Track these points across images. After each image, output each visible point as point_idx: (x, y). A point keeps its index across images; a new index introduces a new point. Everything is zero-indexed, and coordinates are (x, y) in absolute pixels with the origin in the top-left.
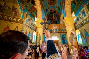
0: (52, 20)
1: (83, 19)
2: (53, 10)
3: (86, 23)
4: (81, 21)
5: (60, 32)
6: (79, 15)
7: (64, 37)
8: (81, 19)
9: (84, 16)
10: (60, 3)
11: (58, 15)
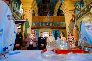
1: (80, 10)
3: (83, 15)
4: (78, 13)
5: (53, 26)
6: (76, 6)
7: (57, 34)
9: (82, 7)
11: (52, 7)
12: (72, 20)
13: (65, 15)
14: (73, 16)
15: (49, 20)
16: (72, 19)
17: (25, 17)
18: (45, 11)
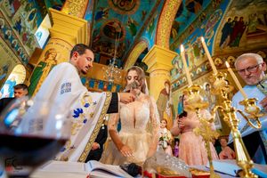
0: (101, 55)
1: (181, 73)
2: (116, 25)
6: (174, 63)
8: (177, 73)
10: (144, 14)
11: (125, 48)
12: (164, 91)
13: (152, 75)
14: (167, 83)
15: (113, 78)
16: (165, 89)
17: (50, 56)
18: (107, 52)
